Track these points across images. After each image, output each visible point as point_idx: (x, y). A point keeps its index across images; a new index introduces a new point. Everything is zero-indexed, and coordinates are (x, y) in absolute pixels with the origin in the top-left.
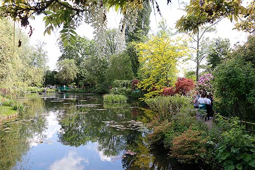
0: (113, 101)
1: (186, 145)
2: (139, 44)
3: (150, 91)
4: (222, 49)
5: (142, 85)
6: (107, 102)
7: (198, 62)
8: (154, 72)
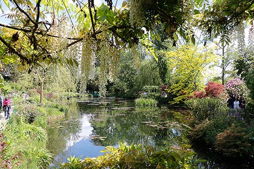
0: (144, 104)
1: (230, 140)
2: (169, 53)
3: (180, 96)
4: (248, 55)
5: (172, 90)
6: (139, 105)
7: (224, 68)
8: (183, 78)
